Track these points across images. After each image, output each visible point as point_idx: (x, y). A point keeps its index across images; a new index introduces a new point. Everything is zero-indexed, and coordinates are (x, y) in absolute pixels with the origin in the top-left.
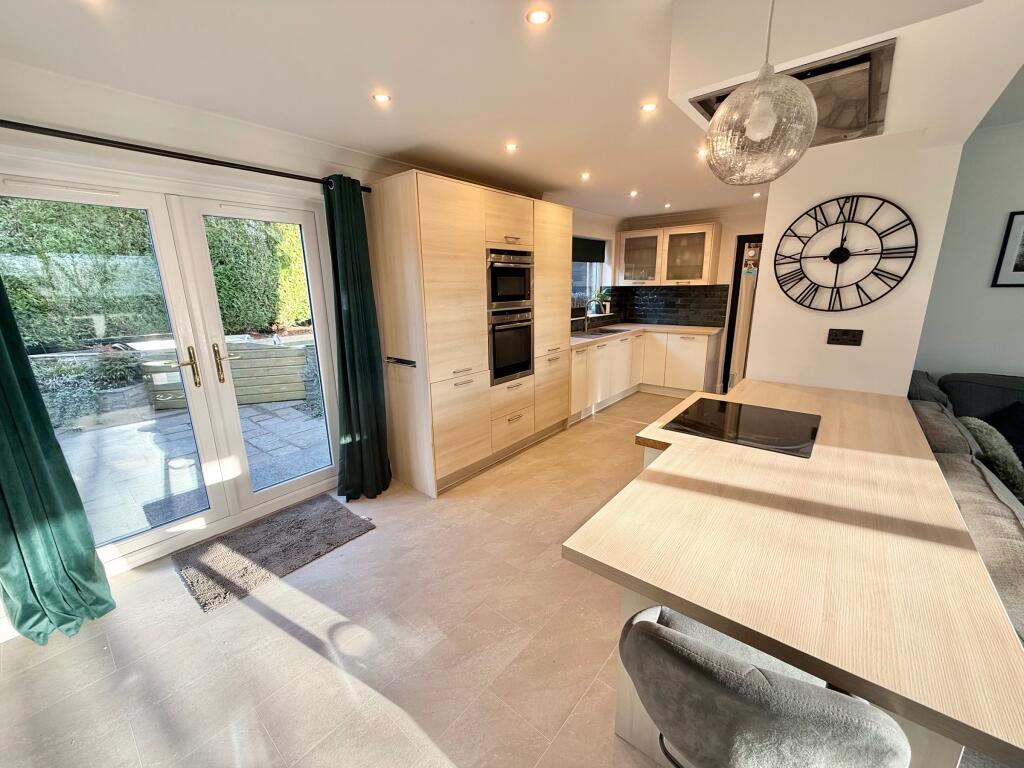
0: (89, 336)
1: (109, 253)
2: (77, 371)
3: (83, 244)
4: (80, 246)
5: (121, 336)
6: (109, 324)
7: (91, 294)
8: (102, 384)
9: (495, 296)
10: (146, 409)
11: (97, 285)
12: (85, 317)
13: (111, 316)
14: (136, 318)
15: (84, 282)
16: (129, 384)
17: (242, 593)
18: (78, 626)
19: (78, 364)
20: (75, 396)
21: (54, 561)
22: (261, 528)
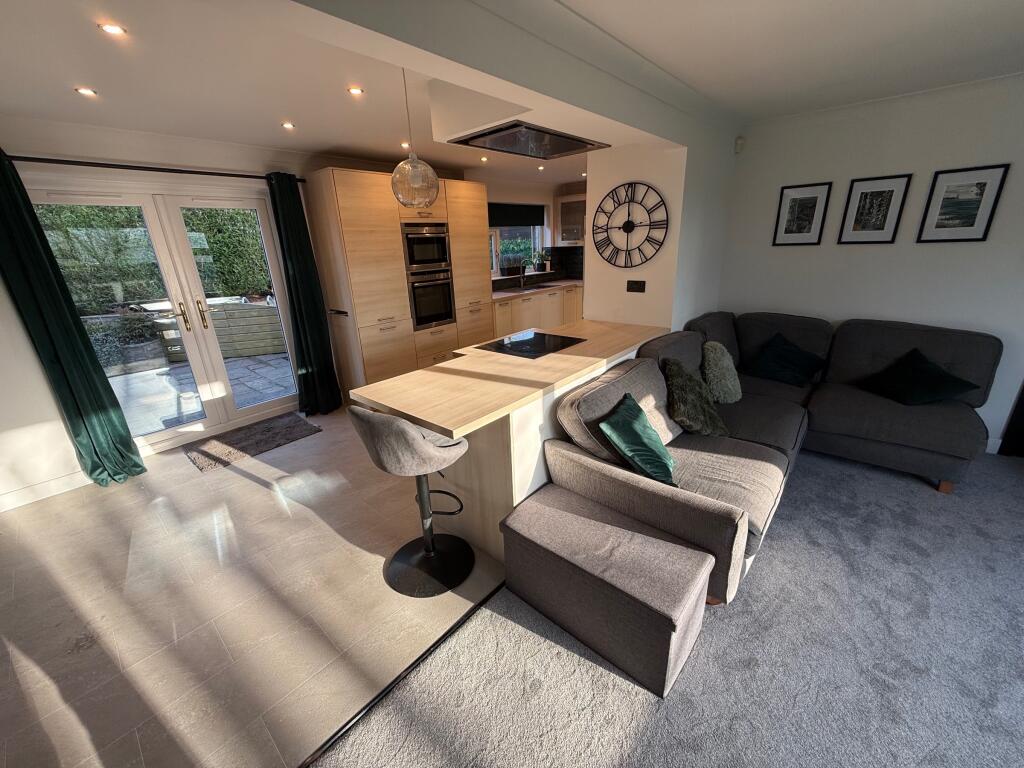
0: (110, 301)
1: (119, 225)
2: (104, 330)
3: (96, 218)
4: (93, 220)
5: (137, 301)
6: (126, 290)
7: (106, 262)
8: (125, 341)
9: (411, 259)
10: (163, 360)
11: (112, 256)
12: (105, 284)
13: (127, 283)
14: (148, 285)
15: (100, 253)
16: (147, 340)
17: (226, 464)
18: (125, 479)
19: (104, 325)
20: (104, 350)
21: (106, 437)
22: (244, 432)
